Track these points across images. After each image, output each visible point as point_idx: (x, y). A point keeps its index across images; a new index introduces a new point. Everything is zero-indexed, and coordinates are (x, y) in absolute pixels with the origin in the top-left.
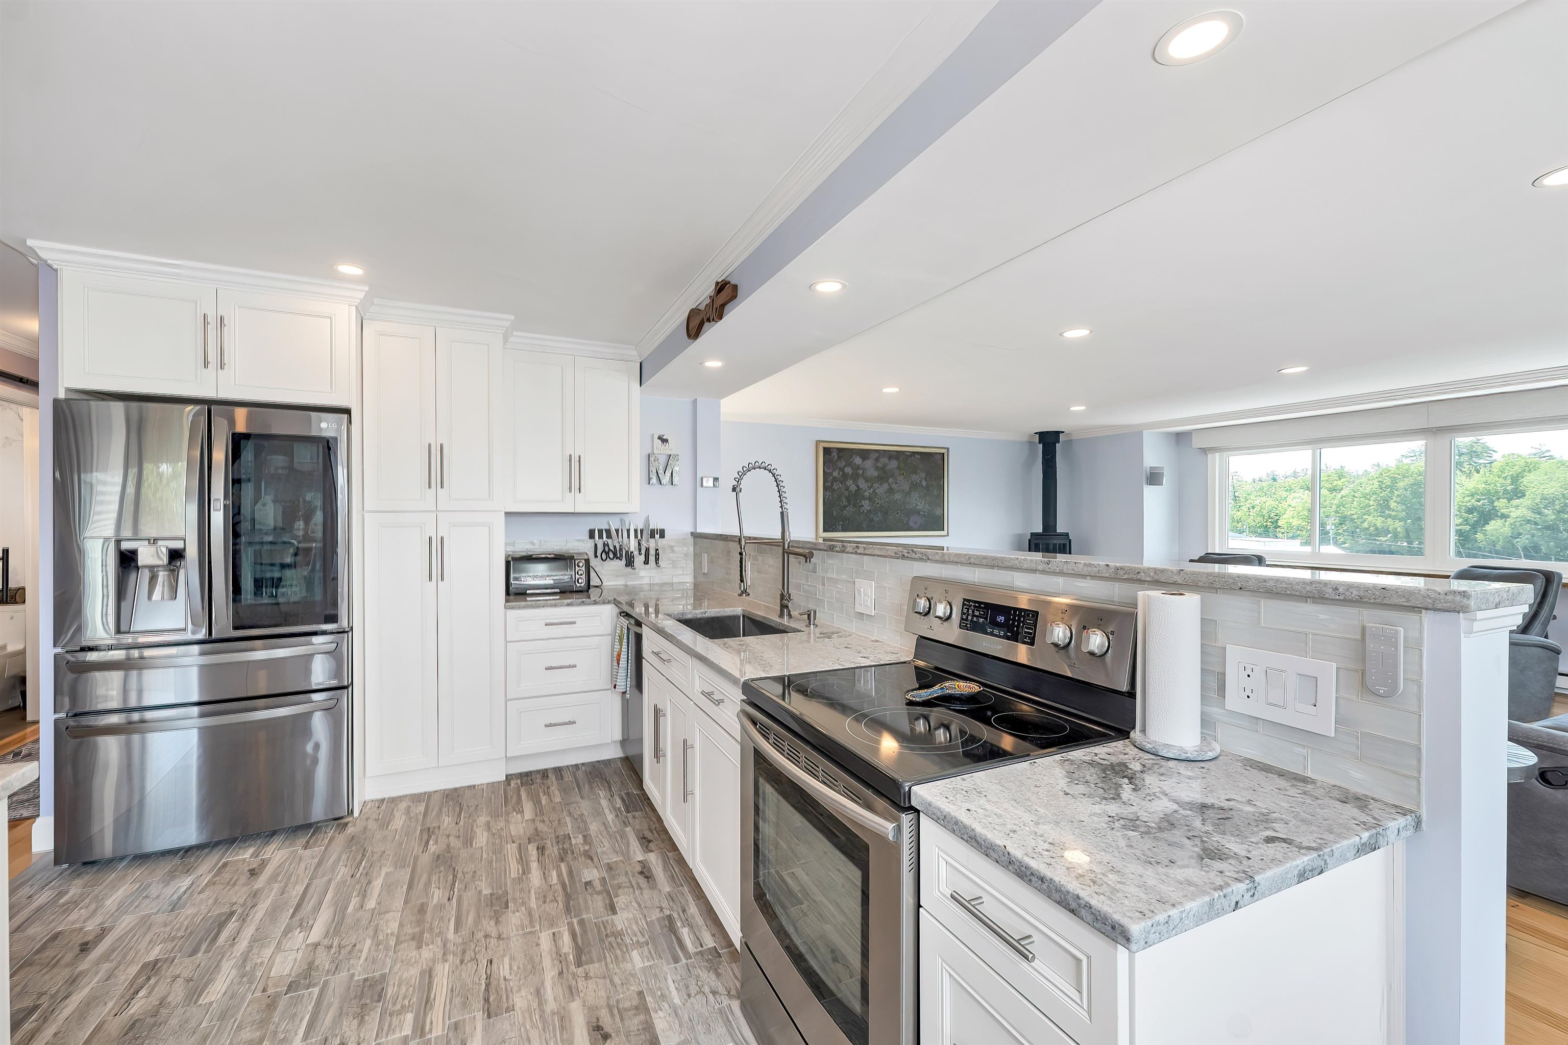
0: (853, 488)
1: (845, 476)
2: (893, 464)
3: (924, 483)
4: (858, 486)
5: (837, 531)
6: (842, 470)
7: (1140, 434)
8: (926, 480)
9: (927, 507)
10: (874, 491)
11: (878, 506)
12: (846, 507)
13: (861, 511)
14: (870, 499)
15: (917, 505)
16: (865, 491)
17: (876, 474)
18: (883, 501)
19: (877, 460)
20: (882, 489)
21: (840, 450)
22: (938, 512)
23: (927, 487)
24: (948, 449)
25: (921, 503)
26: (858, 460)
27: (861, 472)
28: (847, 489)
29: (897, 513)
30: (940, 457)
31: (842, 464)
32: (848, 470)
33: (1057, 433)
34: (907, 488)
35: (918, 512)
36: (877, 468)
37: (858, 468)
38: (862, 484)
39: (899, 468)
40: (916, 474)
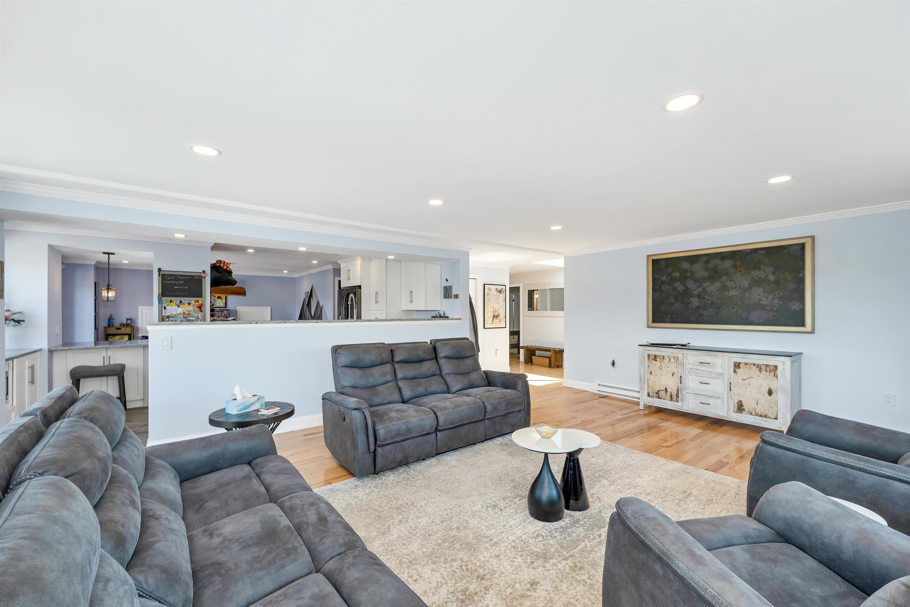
0: (681, 288)
1: (672, 280)
2: (728, 263)
3: (772, 278)
4: (686, 286)
5: (665, 322)
6: (670, 274)
8: (774, 273)
9: (776, 301)
10: (704, 289)
11: (708, 302)
12: (673, 304)
13: (690, 307)
14: (699, 296)
15: (760, 300)
16: (694, 290)
17: (706, 274)
18: (714, 298)
19: (707, 262)
20: (713, 287)
21: (669, 259)
22: (795, 306)
23: (777, 282)
24: (812, 238)
25: (767, 298)
26: (686, 265)
27: (689, 274)
28: (675, 289)
29: (733, 309)
30: (798, 247)
31: (670, 270)
32: (677, 274)
34: (746, 284)
35: (763, 307)
36: (707, 269)
37: (686, 271)
38: (691, 285)
39: (734, 266)
40: (760, 269)
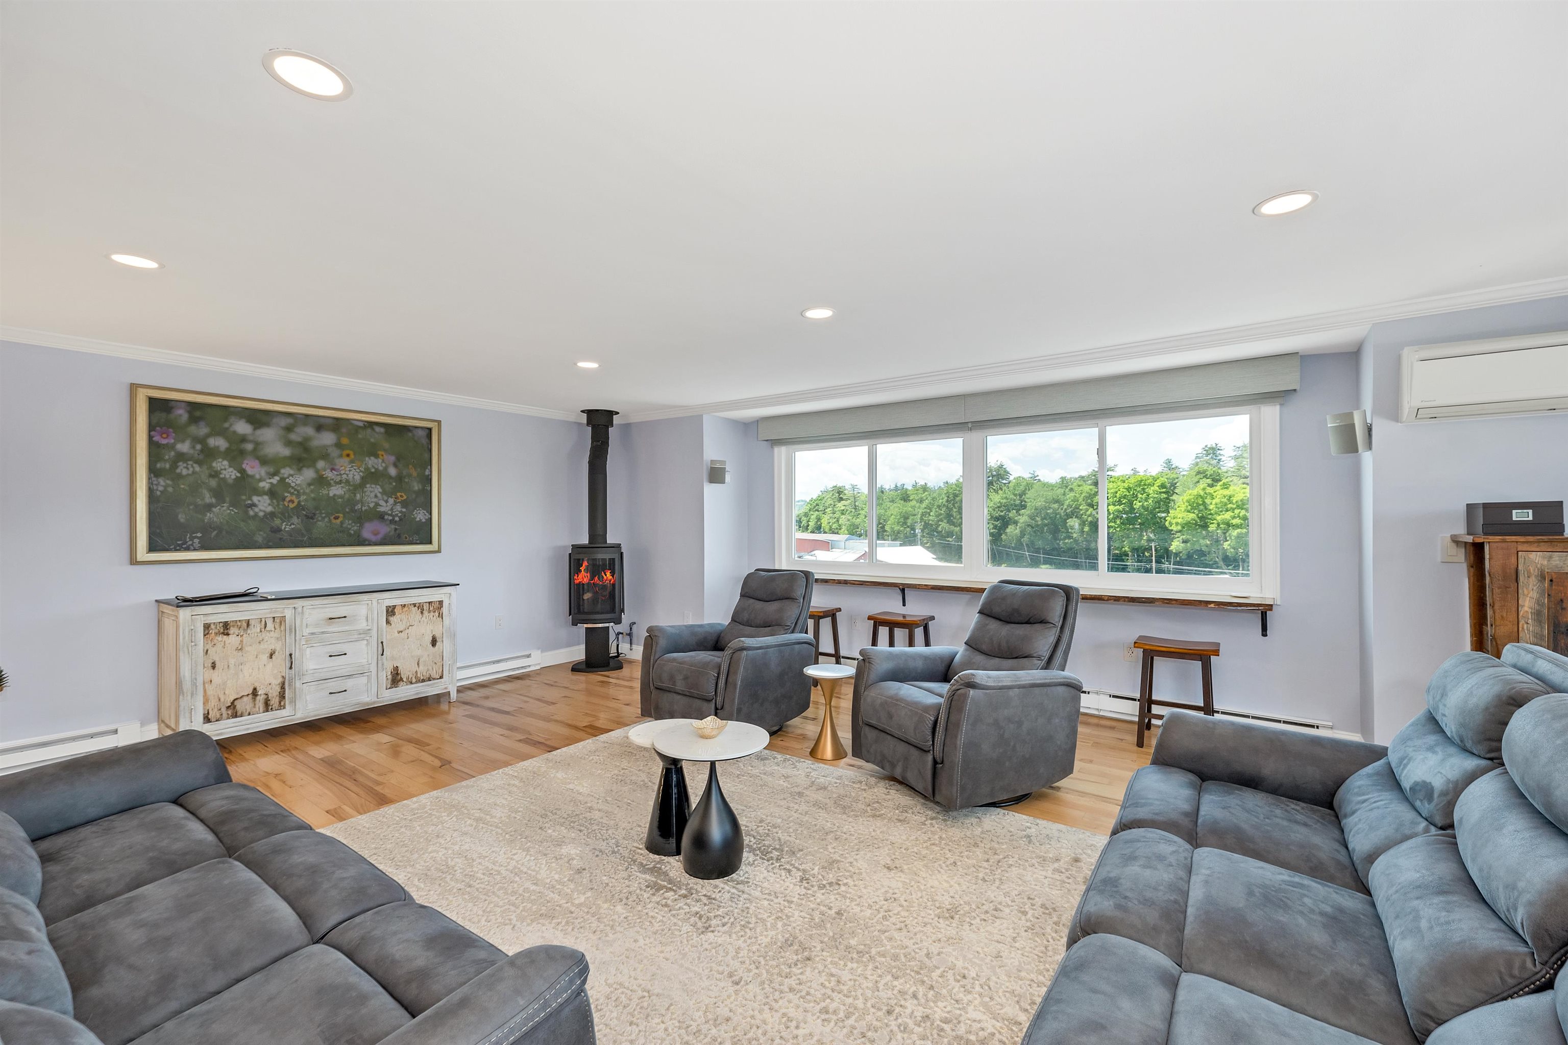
0: (230, 474)
1: (209, 454)
2: (327, 439)
3: (393, 471)
4: (242, 471)
5: (188, 549)
6: (202, 441)
7: (699, 418)
8: (395, 465)
9: (398, 507)
10: (282, 480)
11: (291, 506)
12: (209, 507)
13: (251, 513)
14: (272, 493)
15: (377, 505)
16: (260, 480)
17: (286, 452)
18: (303, 498)
19: (289, 429)
20: (301, 478)
21: (193, 407)
22: (420, 516)
23: (400, 478)
24: (439, 422)
25: (387, 502)
26: (242, 427)
27: (249, 447)
28: (215, 474)
29: (337, 518)
30: (421, 433)
31: (202, 430)
32: (220, 443)
33: (610, 414)
34: (357, 478)
35: (381, 517)
36: (288, 443)
37: (243, 439)
38: (253, 468)
39: (338, 445)
40: (377, 456)
